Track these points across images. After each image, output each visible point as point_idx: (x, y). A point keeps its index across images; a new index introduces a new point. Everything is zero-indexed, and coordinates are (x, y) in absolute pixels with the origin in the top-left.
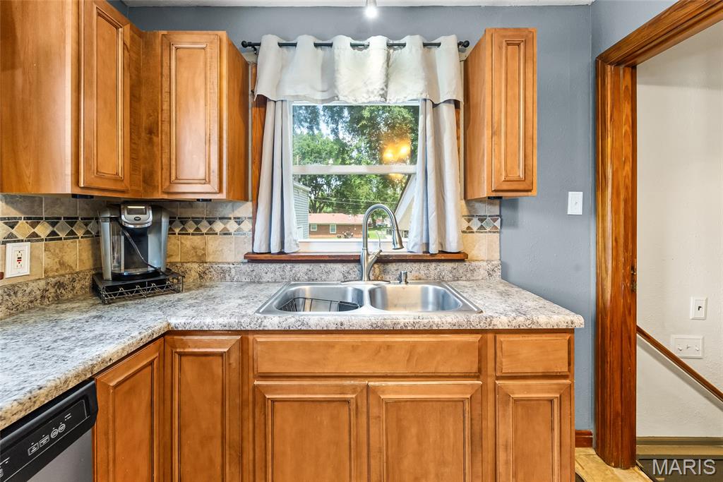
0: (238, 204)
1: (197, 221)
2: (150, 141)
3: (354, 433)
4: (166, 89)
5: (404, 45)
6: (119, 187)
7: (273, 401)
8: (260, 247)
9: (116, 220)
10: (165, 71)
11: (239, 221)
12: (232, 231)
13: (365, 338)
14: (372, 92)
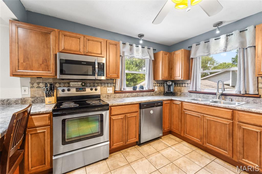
0: (188, 80)
1: (180, 84)
2: (171, 71)
3: (200, 123)
4: (173, 62)
5: (233, 34)
6: (167, 78)
7: (186, 114)
8: (191, 89)
9: (166, 84)
10: (173, 58)
11: (188, 84)
12: (186, 86)
13: (203, 106)
14: (221, 50)
